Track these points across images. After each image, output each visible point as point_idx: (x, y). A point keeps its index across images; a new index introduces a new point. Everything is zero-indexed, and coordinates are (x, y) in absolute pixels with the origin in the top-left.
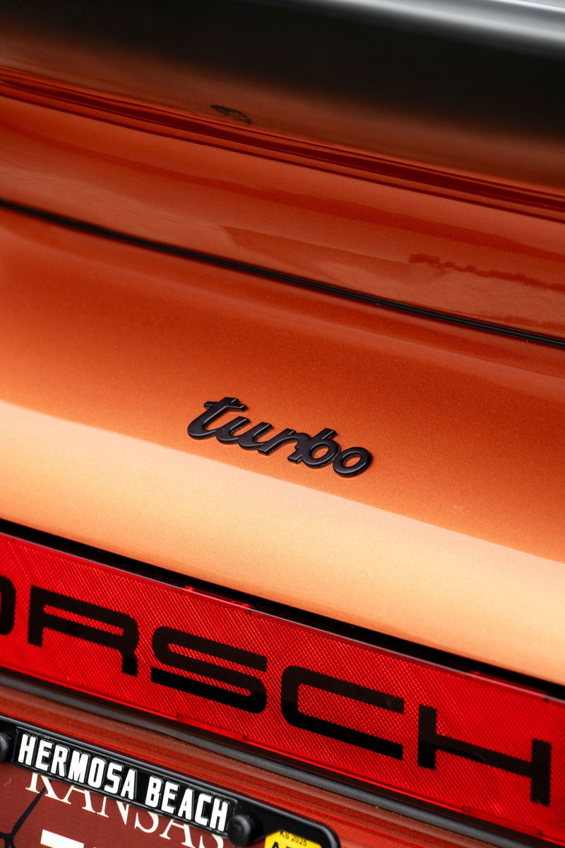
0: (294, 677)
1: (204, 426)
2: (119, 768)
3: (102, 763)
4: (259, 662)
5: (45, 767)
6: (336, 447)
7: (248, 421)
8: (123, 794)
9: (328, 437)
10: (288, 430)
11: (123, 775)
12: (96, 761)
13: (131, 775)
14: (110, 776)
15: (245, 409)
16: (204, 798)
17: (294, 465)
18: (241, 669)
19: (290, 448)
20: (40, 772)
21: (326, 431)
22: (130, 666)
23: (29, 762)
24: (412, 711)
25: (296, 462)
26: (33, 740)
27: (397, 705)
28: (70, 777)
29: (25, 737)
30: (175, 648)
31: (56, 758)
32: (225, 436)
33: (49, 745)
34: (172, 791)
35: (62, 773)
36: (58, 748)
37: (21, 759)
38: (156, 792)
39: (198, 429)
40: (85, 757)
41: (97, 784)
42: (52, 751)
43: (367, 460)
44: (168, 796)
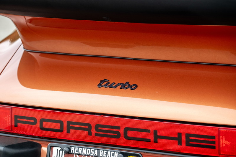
0: (126, 130)
1: (101, 85)
2: (93, 150)
3: (90, 150)
4: (118, 128)
5: (77, 153)
6: (130, 85)
7: (110, 83)
8: (95, 155)
9: (127, 83)
10: (119, 83)
11: (94, 151)
12: (88, 149)
13: (96, 151)
14: (92, 152)
15: (109, 81)
16: (112, 152)
17: (121, 89)
18: (114, 130)
19: (120, 86)
20: (76, 154)
21: (127, 82)
22: (90, 134)
23: (73, 152)
24: (152, 132)
25: (122, 89)
26: (74, 148)
27: (149, 131)
28: (83, 153)
29: (72, 148)
30: (100, 128)
31: (79, 150)
32: (106, 86)
33: (78, 148)
34: (105, 152)
35: (81, 153)
36: (80, 148)
37: (72, 152)
38: (102, 153)
39: (100, 86)
40: (86, 149)
41: (89, 154)
42: (78, 149)
43: (137, 86)
44: (104, 153)
